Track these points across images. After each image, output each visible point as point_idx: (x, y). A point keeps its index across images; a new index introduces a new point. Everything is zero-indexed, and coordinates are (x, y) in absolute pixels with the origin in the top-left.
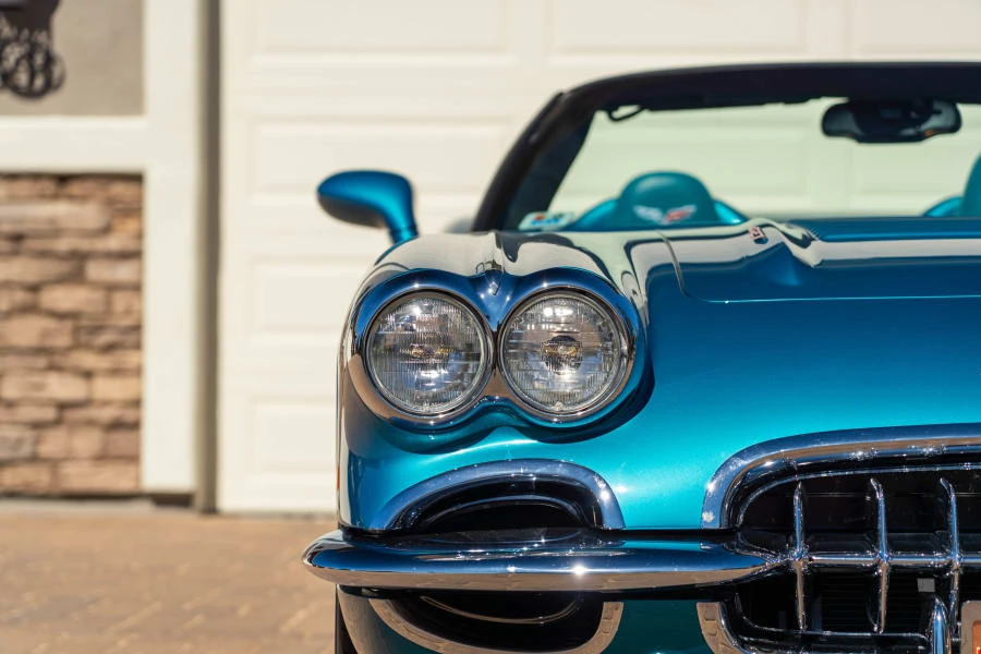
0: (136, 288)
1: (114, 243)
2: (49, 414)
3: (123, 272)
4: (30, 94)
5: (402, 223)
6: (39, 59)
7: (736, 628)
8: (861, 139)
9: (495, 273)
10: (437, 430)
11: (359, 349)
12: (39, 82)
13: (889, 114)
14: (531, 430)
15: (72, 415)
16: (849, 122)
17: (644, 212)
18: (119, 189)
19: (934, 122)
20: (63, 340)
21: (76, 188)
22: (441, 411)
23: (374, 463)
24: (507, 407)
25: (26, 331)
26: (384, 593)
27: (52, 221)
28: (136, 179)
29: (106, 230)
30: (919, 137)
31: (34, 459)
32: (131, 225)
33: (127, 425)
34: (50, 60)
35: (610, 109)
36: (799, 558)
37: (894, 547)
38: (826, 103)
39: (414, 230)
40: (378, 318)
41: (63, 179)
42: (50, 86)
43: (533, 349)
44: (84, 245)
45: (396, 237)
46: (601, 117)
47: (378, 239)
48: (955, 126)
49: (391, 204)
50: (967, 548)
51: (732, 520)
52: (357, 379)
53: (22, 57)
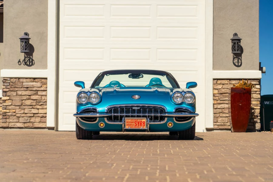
0: (46, 95)
1: (42, 89)
2: (32, 115)
3: (44, 93)
4: (29, 66)
5: (83, 87)
6: (31, 60)
7: (108, 119)
8: (133, 78)
9: (89, 92)
10: (84, 104)
11: (78, 98)
12: (31, 64)
13: (135, 76)
14: (92, 104)
15: (35, 115)
16: (131, 76)
17: (112, 85)
18: (43, 80)
19: (140, 76)
20: (34, 104)
21: (36, 80)
22: (84, 103)
23: (79, 107)
24: (90, 102)
25: (28, 102)
26: (80, 117)
27: (33, 85)
28: (46, 79)
29: (41, 87)
30: (139, 78)
31: (29, 122)
32: (45, 86)
33: (44, 117)
34: (32, 60)
35: (106, 75)
36: (113, 114)
37: (120, 114)
38: (129, 74)
39: (84, 88)
40: (79, 95)
41: (34, 79)
42: (32, 65)
43: (92, 98)
44: (38, 89)
45: (82, 88)
46: (105, 75)
47: (81, 88)
48: (143, 77)
49: (82, 85)
50: (126, 114)
51: (108, 111)
52: (78, 100)
53: (28, 60)
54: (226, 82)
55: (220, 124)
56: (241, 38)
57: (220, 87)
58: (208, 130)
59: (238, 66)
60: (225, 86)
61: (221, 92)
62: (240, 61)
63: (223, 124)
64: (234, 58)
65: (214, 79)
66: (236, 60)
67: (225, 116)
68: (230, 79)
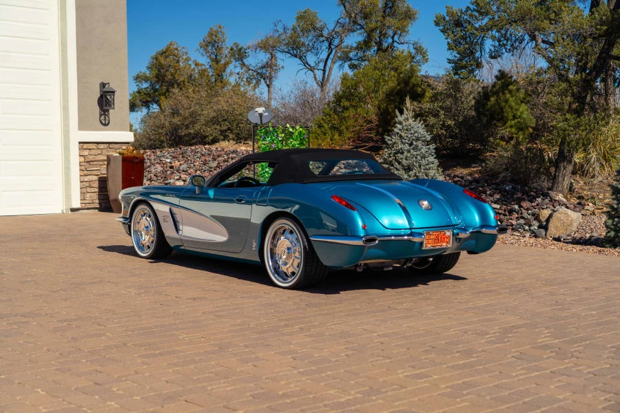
54: (93, 146)
55: (88, 202)
56: (115, 89)
57: (86, 153)
58: (73, 210)
59: (106, 124)
60: (93, 152)
61: (88, 160)
62: (107, 118)
63: (91, 202)
64: (101, 116)
65: (80, 143)
66: (103, 117)
67: (93, 191)
68: (98, 143)
